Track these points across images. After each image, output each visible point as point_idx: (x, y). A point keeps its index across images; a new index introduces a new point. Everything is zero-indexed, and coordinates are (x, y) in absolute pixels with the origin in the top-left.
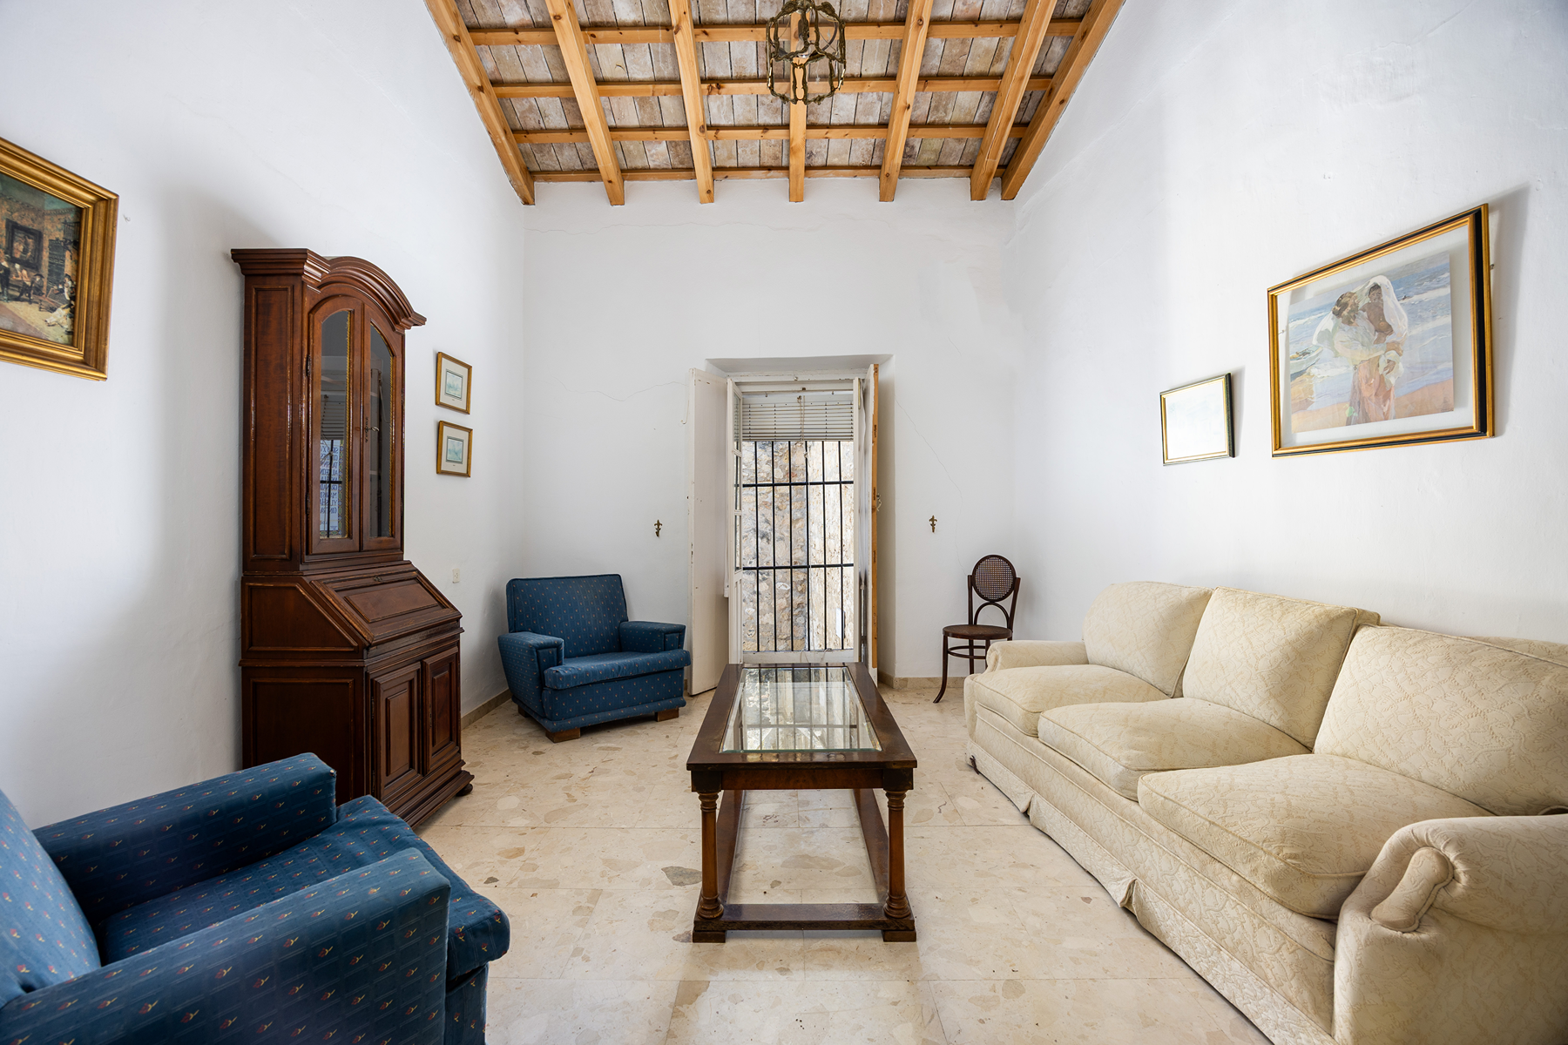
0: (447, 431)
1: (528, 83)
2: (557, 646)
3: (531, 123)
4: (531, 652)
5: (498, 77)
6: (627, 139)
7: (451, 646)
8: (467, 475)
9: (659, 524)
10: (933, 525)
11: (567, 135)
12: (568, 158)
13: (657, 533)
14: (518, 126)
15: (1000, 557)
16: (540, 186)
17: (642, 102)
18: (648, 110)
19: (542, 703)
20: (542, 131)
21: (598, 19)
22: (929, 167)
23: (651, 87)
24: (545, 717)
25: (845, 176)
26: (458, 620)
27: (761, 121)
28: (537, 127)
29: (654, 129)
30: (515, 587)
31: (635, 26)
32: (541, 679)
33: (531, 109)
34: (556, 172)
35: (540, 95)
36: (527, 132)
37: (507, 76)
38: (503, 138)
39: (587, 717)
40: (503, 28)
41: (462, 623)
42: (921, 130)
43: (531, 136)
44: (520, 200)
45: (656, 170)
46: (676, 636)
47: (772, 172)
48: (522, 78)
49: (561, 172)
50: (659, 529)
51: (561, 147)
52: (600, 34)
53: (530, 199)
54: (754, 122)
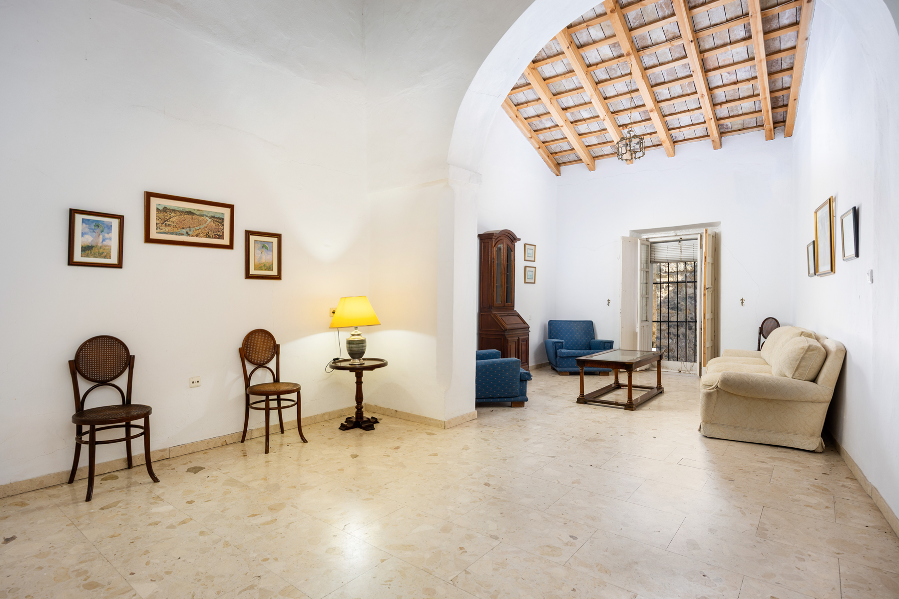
0: (528, 269)
1: (555, 140)
2: (562, 343)
3: (558, 150)
4: (553, 344)
5: (545, 140)
6: (594, 148)
7: (527, 335)
8: (534, 283)
9: (609, 301)
10: (742, 302)
11: (571, 151)
12: (572, 157)
13: (608, 305)
14: (553, 152)
15: (773, 318)
16: (562, 168)
17: (597, 137)
18: (601, 138)
19: (556, 362)
20: (561, 152)
21: (577, 119)
22: (739, 130)
23: (600, 132)
24: (557, 367)
25: (697, 141)
26: (529, 328)
27: (649, 132)
28: (560, 151)
29: (604, 143)
30: (551, 323)
31: (590, 118)
32: (556, 353)
33: (557, 146)
34: (568, 162)
35: (560, 143)
36: (556, 153)
37: (548, 140)
38: (548, 159)
39: (572, 368)
40: (546, 128)
41: (530, 329)
42: (727, 120)
43: (557, 154)
44: (555, 175)
45: (608, 155)
46: (610, 344)
47: (659, 147)
48: (553, 139)
49: (570, 162)
50: (609, 303)
51: (569, 155)
52: (578, 123)
53: (559, 174)
54: (646, 133)
